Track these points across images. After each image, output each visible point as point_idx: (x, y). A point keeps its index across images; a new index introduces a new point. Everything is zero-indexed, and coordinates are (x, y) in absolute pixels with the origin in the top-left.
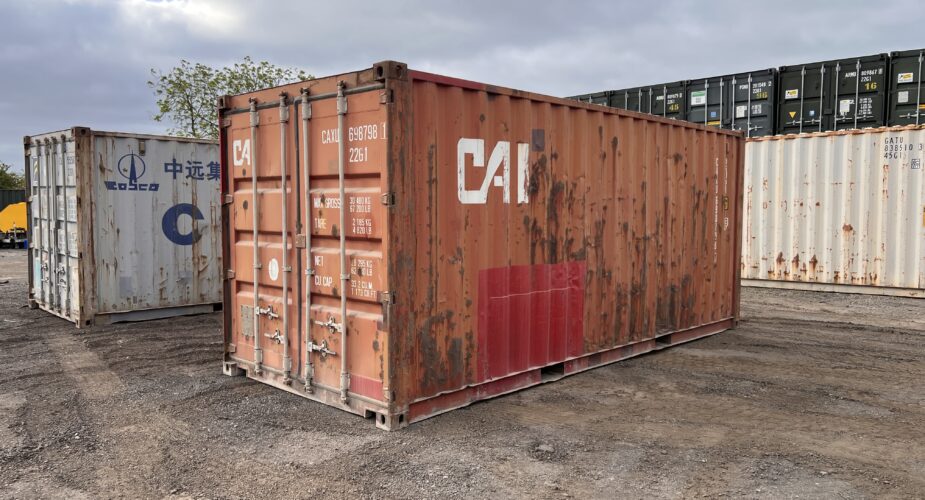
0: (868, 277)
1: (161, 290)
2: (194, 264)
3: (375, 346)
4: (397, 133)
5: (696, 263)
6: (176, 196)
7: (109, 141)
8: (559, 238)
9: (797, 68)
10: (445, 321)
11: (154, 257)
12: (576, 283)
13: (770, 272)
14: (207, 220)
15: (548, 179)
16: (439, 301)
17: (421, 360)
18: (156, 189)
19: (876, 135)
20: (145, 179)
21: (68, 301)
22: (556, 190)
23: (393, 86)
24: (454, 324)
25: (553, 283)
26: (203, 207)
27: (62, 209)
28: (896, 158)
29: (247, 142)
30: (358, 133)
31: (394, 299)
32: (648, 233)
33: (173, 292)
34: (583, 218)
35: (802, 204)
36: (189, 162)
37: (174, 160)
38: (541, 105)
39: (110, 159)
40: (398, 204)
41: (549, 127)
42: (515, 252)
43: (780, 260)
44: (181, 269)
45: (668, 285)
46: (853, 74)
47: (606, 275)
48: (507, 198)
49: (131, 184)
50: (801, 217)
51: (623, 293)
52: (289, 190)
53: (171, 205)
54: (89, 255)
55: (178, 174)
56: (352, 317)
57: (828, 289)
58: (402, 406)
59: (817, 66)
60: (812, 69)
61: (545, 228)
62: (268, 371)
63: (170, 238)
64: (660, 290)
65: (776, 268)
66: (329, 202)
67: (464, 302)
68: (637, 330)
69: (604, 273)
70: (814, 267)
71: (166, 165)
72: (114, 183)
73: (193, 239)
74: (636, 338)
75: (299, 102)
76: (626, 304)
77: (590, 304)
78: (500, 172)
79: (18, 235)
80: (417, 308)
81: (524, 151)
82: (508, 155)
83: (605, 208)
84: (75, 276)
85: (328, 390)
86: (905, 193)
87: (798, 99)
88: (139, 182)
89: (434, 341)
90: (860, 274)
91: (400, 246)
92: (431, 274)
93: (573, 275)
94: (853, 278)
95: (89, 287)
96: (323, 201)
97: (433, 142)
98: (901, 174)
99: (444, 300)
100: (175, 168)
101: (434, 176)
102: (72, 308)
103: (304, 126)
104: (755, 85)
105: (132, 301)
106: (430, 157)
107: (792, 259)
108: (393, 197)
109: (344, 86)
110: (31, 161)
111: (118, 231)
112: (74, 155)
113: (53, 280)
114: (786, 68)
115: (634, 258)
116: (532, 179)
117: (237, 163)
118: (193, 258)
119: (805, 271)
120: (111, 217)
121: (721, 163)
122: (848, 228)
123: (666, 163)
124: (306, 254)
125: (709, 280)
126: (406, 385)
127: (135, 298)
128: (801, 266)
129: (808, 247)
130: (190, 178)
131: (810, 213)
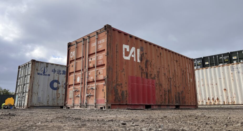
0: (232, 102)
1: (48, 101)
2: (57, 95)
3: (103, 90)
4: (109, 40)
5: (184, 88)
6: (54, 78)
7: (40, 63)
8: (148, 73)
9: (207, 57)
10: (120, 86)
11: (47, 92)
12: (153, 85)
13: (207, 103)
14: (61, 85)
15: (145, 58)
16: (119, 80)
17: (114, 94)
18: (49, 76)
19: (228, 66)
20: (47, 73)
21: (24, 104)
22: (147, 61)
23: (108, 30)
24: (123, 87)
25: (147, 83)
26: (60, 81)
27: (26, 81)
28: (234, 71)
29: (74, 52)
30: (100, 42)
31: (108, 77)
32: (171, 77)
33: (51, 102)
34: (154, 69)
35: (212, 84)
36: (58, 70)
37: (54, 69)
38: (142, 41)
39: (39, 68)
40: (109, 55)
41: (144, 47)
42: (137, 73)
43: (209, 99)
44: (53, 96)
45: (177, 91)
46: (221, 58)
47: (161, 85)
48: (135, 60)
49: (43, 74)
50: (213, 88)
51: (166, 91)
52: (83, 60)
53: (52, 80)
54: (31, 90)
55: (55, 72)
56: (97, 85)
57: (222, 106)
58: (109, 104)
59: (212, 56)
60: (211, 57)
61: (145, 69)
62: (75, 106)
63: (51, 88)
64: (175, 93)
65: (208, 102)
66: (93, 60)
67: (125, 83)
68: (170, 101)
69: (160, 84)
70: (218, 100)
71: (52, 70)
72: (39, 73)
73: (57, 89)
74: (170, 103)
75: (87, 39)
76: (166, 94)
77: (157, 91)
78: (133, 54)
79: (9, 106)
80: (113, 81)
81: (138, 50)
82: (135, 50)
83: (159, 69)
84: (27, 97)
85: (91, 105)
86: (238, 79)
87: (209, 64)
88: (45, 74)
89: (117, 90)
90: (230, 101)
91: (109, 64)
92: (117, 73)
93: (152, 83)
94: (229, 103)
95: (30, 99)
96: (91, 59)
97: (117, 43)
98: (236, 75)
99: (120, 81)
100: (54, 71)
101: (117, 51)
102: (25, 105)
103: (87, 44)
104: (197, 62)
105: (40, 103)
106: (117, 46)
107: (212, 99)
108: (108, 53)
109: (97, 33)
110: (20, 71)
111: (39, 85)
112: (31, 67)
113: (21, 100)
114: (205, 57)
115: (168, 82)
116: (141, 57)
117: (71, 57)
118: (57, 94)
119: (216, 102)
120: (38, 82)
121: (188, 65)
122: (225, 90)
123: (174, 62)
124: (87, 73)
125: (188, 93)
126: (110, 99)
127: (41, 103)
128: (214, 101)
129: (215, 95)
130: (58, 74)
131: (214, 86)
